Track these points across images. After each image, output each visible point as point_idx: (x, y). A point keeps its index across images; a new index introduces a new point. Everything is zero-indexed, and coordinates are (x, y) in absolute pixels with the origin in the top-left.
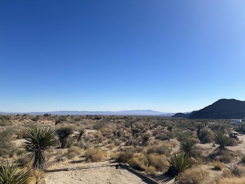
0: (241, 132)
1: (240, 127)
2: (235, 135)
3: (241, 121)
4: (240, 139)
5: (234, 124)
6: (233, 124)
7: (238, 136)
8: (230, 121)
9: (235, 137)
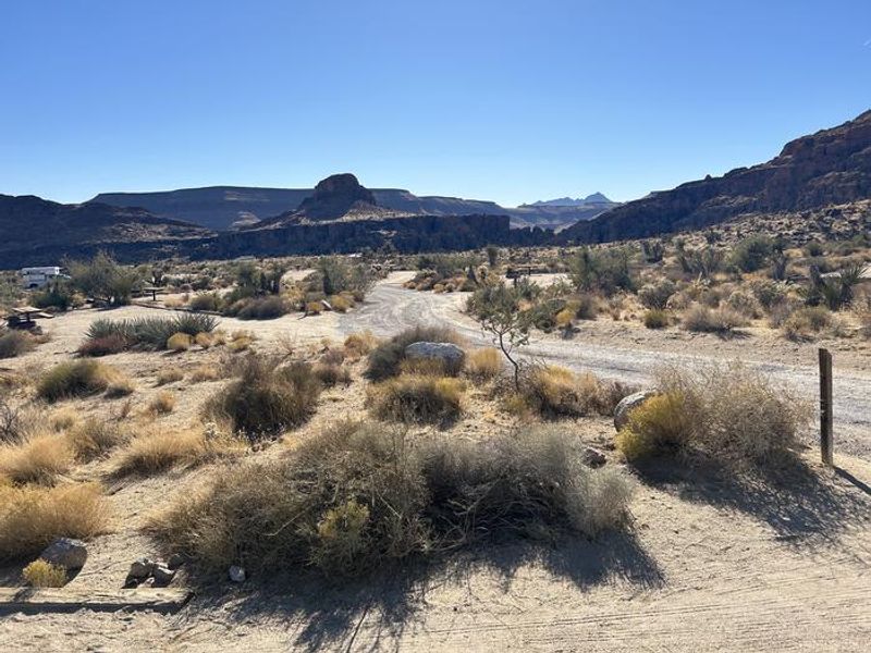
0: (54, 308)
1: (52, 290)
2: (28, 318)
3: (57, 273)
4: (45, 331)
5: (35, 285)
6: (32, 286)
7: (39, 322)
8: (21, 275)
9: (29, 325)
